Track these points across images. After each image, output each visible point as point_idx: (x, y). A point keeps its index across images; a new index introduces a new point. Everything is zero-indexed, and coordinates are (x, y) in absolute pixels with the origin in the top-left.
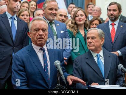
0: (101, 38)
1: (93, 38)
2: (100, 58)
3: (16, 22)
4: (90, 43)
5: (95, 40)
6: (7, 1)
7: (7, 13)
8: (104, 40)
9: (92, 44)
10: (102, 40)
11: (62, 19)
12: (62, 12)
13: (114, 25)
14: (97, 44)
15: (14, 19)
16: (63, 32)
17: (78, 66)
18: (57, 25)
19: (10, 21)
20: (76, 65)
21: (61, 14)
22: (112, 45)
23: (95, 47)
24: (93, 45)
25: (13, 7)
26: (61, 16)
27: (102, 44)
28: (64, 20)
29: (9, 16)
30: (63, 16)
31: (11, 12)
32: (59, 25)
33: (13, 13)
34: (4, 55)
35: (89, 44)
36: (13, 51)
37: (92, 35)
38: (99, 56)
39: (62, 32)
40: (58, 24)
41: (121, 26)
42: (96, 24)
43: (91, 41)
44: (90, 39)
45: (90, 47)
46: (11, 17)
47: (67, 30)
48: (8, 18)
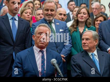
0: (95, 39)
1: (87, 39)
2: (95, 57)
3: (16, 23)
4: (85, 43)
5: (89, 41)
6: (7, 3)
7: (8, 14)
8: (97, 42)
9: (87, 44)
10: (96, 42)
11: (62, 18)
12: (61, 12)
14: (91, 45)
15: (15, 19)
16: (62, 30)
17: (76, 63)
18: (57, 24)
19: (11, 22)
20: (74, 62)
21: (61, 13)
23: (89, 48)
24: (87, 46)
25: (13, 9)
26: (60, 15)
27: (96, 45)
28: (64, 19)
29: (10, 17)
30: (63, 15)
31: (11, 13)
32: (59, 24)
33: (13, 14)
34: (6, 55)
35: (83, 45)
36: (14, 51)
37: (87, 37)
38: (93, 55)
40: (58, 22)
42: (100, 21)
43: (85, 42)
44: (85, 40)
45: (84, 47)
46: (12, 18)
48: (9, 19)
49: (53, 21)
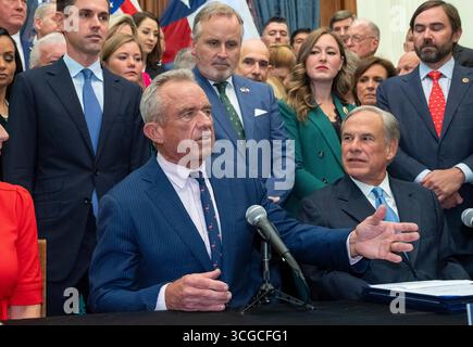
1: (364, 138)
3: (98, 89)
5: (372, 144)
7: (68, 60)
8: (396, 148)
10: (392, 148)
13: (438, 79)
16: (264, 112)
19: (78, 85)
22: (436, 146)
23: (371, 167)
24: (364, 161)
25: (82, 37)
26: (248, 63)
28: (260, 77)
29: (74, 68)
30: (257, 64)
32: (248, 90)
39: (258, 112)
40: (244, 86)
41: (465, 80)
43: (359, 148)
44: (356, 139)
45: (353, 166)
46: (82, 71)
47: (276, 107)
48: (72, 75)
49: (230, 80)
